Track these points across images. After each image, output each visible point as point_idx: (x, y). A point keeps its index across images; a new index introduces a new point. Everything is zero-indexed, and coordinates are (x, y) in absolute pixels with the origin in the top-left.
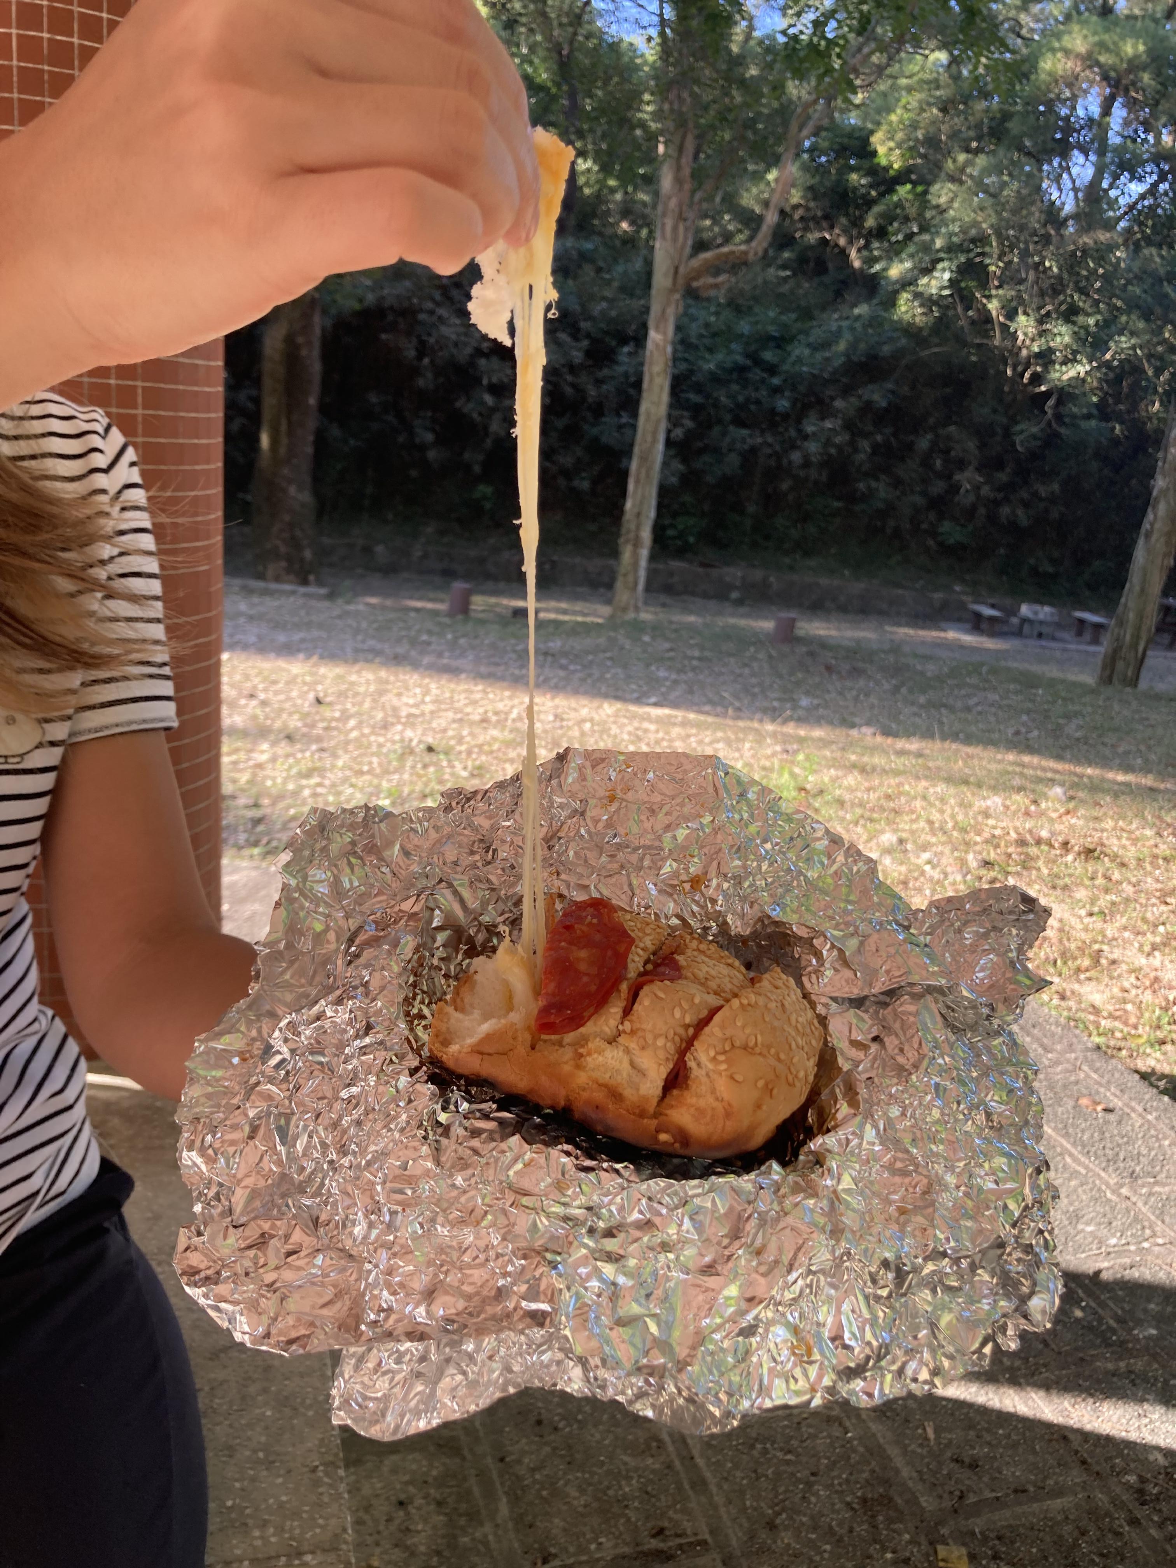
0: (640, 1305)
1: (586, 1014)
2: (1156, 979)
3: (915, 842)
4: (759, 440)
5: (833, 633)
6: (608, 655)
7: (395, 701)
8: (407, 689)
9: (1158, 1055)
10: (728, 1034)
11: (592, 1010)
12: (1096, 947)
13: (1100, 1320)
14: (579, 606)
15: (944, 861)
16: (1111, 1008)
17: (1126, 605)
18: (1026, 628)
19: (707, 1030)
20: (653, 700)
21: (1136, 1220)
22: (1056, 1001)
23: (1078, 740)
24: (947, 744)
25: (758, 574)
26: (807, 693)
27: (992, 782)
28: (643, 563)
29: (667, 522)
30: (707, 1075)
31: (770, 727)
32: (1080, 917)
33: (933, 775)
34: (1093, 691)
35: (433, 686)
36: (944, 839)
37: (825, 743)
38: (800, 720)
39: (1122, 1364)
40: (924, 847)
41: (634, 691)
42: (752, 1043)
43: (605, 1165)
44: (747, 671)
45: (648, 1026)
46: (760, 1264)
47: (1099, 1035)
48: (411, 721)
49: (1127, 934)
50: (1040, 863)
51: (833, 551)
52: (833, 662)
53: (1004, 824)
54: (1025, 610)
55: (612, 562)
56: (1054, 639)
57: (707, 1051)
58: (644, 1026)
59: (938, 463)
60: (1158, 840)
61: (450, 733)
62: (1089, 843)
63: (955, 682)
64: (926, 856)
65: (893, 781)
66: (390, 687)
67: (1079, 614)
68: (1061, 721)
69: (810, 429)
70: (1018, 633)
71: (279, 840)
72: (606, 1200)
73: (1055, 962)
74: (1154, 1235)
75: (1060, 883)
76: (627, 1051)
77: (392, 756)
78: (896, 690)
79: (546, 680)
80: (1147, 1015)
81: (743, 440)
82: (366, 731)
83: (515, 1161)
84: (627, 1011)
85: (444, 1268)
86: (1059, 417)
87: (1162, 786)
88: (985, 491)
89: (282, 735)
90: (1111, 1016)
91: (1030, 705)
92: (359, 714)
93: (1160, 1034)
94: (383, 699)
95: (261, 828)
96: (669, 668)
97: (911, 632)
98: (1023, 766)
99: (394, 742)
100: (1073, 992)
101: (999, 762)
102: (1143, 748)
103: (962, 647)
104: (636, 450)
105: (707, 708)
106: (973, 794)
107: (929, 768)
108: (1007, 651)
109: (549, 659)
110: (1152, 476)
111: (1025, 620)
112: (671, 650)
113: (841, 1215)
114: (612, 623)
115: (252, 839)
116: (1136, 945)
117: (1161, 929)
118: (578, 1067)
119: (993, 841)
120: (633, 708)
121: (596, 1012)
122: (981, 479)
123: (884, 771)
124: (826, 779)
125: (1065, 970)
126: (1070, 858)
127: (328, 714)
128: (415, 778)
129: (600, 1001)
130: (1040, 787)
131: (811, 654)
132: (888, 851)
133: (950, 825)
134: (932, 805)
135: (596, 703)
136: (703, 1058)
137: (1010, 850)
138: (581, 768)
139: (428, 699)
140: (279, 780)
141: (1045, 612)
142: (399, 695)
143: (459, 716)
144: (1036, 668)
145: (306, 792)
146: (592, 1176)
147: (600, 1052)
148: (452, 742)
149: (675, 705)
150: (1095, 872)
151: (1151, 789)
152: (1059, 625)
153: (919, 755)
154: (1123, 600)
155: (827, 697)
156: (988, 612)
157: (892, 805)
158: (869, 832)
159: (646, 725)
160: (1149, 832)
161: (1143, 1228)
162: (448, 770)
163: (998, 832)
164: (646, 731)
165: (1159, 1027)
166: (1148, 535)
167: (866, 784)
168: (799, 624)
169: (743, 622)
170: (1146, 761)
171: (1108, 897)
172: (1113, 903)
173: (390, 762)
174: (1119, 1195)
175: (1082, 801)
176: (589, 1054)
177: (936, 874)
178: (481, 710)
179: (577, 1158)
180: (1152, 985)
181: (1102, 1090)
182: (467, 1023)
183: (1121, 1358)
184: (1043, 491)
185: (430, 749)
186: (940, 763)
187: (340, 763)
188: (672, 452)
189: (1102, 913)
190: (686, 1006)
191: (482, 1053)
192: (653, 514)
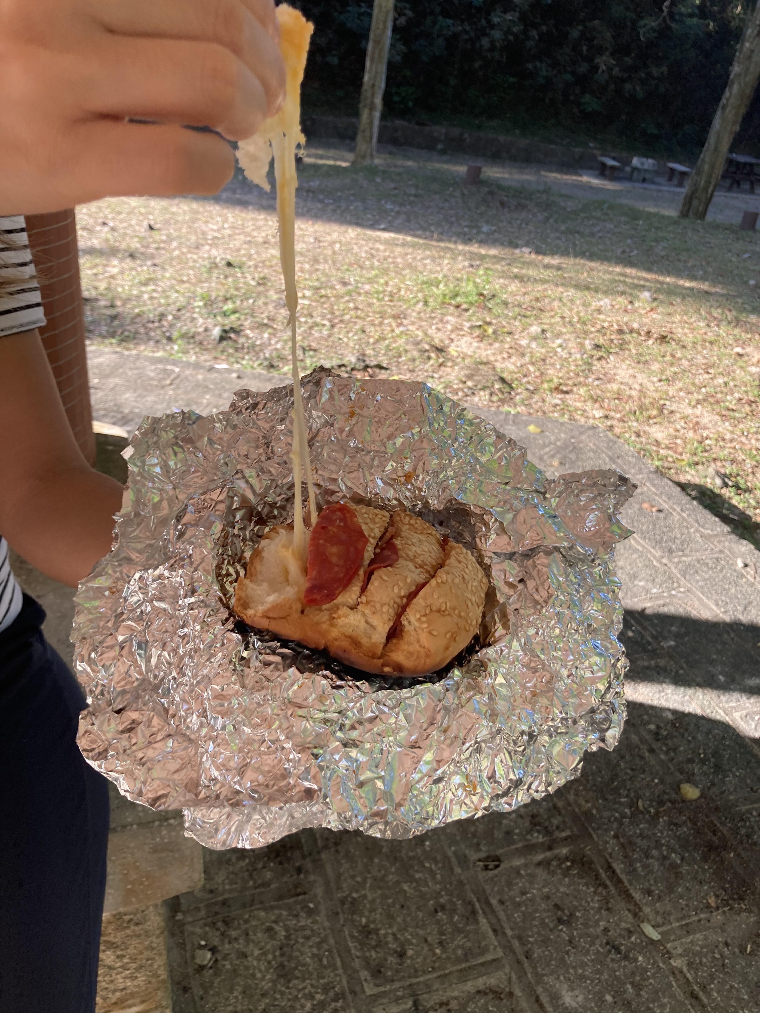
0: (372, 772)
1: (337, 592)
2: (697, 423)
3: (552, 332)
4: (460, 28)
5: (507, 176)
6: (352, 192)
7: (204, 228)
8: (212, 218)
9: (693, 472)
10: (428, 603)
11: (341, 589)
12: (662, 402)
13: (643, 637)
14: (331, 153)
15: (570, 345)
16: (667, 442)
17: (703, 160)
18: (635, 174)
19: (415, 601)
20: (382, 226)
21: (670, 578)
22: (633, 438)
23: (663, 257)
24: (577, 260)
25: (456, 131)
26: (487, 222)
27: (605, 289)
28: (376, 122)
29: (393, 90)
30: (415, 629)
31: (460, 247)
32: (653, 383)
33: (566, 283)
34: (675, 223)
35: (230, 215)
36: (571, 329)
37: (497, 259)
38: (482, 242)
39: (653, 663)
40: (558, 335)
41: (369, 219)
42: (443, 609)
43: (350, 683)
44: (447, 205)
45: (377, 598)
46: (445, 739)
47: (659, 460)
48: (215, 242)
49: (682, 394)
50: (631, 346)
51: (508, 115)
52: (505, 199)
53: (609, 319)
54: (636, 161)
55: (354, 120)
56: (653, 183)
57: (415, 614)
58: (374, 599)
59: (585, 48)
60: (708, 329)
61: (243, 252)
62: (663, 331)
63: (586, 215)
64: (559, 341)
65: (540, 287)
66: (199, 216)
67: (671, 165)
68: (653, 244)
69: (496, 20)
70: (629, 178)
71: (129, 331)
72: (351, 705)
73: (635, 412)
74: (679, 586)
75: (643, 359)
76: (364, 615)
77: (204, 270)
78: (547, 219)
79: (309, 210)
80: (689, 446)
81: (448, 28)
82: (185, 250)
83: (292, 685)
84: (364, 589)
85: (249, 755)
86: (671, 15)
87: (713, 290)
88: (616, 71)
89: (127, 254)
90: (668, 448)
91: (633, 232)
92: (179, 237)
93: (696, 459)
94: (196, 225)
95: (116, 323)
96: (394, 203)
97: (558, 176)
98: (625, 275)
99: (204, 259)
100: (645, 432)
101: (611, 273)
102: (704, 263)
103: (591, 188)
104: (372, 35)
105: (420, 232)
106: (592, 297)
107: (565, 278)
108: (621, 191)
109: (311, 195)
110: (731, 64)
111: (634, 169)
112: (395, 188)
113: (496, 703)
114: (354, 168)
115: (111, 330)
116: (687, 401)
117: (703, 390)
118: (332, 625)
119: (602, 331)
120: (369, 232)
121: (343, 589)
122: (614, 62)
123: (536, 281)
124: (497, 287)
125: (641, 418)
126: (650, 342)
127: (157, 238)
128: (219, 286)
129: (346, 583)
130: (635, 292)
131: (491, 193)
132: (534, 338)
133: (575, 320)
134: (564, 305)
135: (343, 228)
136: (412, 619)
137: (613, 337)
138: (330, 392)
139: (226, 226)
140: (127, 288)
141: (649, 163)
142: (206, 222)
143: (248, 239)
144: (640, 206)
145: (146, 296)
146: (342, 692)
147: (346, 616)
148: (244, 259)
149: (398, 230)
150: (666, 352)
151: (707, 292)
152: (657, 173)
153: (559, 268)
154: (702, 156)
155: (501, 225)
156: (611, 162)
157: (539, 305)
158: (523, 324)
159: (378, 246)
160: (702, 324)
161: (673, 582)
162: (242, 280)
163: (606, 325)
164: (378, 250)
165: (695, 454)
166: (724, 108)
167: (523, 290)
168: (483, 170)
169: (445, 167)
170: (705, 272)
171: (672, 369)
172: (675, 373)
173: (201, 274)
174: (661, 563)
175: (661, 302)
176: (339, 617)
177: (564, 354)
178: (263, 234)
179: (332, 679)
180: (694, 427)
181: (657, 498)
182: (259, 592)
183: (652, 659)
184: (655, 72)
185: (229, 264)
186: (572, 275)
187: (167, 275)
188: (398, 37)
189: (668, 380)
190: (401, 584)
191: (269, 618)
192: (383, 85)
